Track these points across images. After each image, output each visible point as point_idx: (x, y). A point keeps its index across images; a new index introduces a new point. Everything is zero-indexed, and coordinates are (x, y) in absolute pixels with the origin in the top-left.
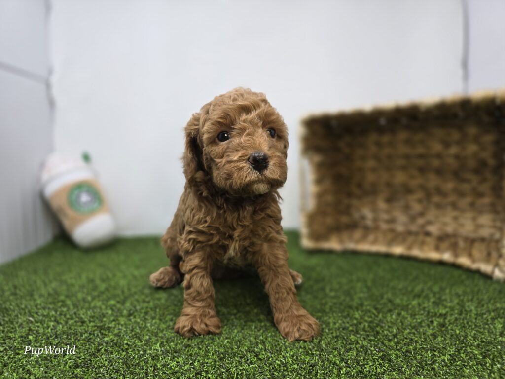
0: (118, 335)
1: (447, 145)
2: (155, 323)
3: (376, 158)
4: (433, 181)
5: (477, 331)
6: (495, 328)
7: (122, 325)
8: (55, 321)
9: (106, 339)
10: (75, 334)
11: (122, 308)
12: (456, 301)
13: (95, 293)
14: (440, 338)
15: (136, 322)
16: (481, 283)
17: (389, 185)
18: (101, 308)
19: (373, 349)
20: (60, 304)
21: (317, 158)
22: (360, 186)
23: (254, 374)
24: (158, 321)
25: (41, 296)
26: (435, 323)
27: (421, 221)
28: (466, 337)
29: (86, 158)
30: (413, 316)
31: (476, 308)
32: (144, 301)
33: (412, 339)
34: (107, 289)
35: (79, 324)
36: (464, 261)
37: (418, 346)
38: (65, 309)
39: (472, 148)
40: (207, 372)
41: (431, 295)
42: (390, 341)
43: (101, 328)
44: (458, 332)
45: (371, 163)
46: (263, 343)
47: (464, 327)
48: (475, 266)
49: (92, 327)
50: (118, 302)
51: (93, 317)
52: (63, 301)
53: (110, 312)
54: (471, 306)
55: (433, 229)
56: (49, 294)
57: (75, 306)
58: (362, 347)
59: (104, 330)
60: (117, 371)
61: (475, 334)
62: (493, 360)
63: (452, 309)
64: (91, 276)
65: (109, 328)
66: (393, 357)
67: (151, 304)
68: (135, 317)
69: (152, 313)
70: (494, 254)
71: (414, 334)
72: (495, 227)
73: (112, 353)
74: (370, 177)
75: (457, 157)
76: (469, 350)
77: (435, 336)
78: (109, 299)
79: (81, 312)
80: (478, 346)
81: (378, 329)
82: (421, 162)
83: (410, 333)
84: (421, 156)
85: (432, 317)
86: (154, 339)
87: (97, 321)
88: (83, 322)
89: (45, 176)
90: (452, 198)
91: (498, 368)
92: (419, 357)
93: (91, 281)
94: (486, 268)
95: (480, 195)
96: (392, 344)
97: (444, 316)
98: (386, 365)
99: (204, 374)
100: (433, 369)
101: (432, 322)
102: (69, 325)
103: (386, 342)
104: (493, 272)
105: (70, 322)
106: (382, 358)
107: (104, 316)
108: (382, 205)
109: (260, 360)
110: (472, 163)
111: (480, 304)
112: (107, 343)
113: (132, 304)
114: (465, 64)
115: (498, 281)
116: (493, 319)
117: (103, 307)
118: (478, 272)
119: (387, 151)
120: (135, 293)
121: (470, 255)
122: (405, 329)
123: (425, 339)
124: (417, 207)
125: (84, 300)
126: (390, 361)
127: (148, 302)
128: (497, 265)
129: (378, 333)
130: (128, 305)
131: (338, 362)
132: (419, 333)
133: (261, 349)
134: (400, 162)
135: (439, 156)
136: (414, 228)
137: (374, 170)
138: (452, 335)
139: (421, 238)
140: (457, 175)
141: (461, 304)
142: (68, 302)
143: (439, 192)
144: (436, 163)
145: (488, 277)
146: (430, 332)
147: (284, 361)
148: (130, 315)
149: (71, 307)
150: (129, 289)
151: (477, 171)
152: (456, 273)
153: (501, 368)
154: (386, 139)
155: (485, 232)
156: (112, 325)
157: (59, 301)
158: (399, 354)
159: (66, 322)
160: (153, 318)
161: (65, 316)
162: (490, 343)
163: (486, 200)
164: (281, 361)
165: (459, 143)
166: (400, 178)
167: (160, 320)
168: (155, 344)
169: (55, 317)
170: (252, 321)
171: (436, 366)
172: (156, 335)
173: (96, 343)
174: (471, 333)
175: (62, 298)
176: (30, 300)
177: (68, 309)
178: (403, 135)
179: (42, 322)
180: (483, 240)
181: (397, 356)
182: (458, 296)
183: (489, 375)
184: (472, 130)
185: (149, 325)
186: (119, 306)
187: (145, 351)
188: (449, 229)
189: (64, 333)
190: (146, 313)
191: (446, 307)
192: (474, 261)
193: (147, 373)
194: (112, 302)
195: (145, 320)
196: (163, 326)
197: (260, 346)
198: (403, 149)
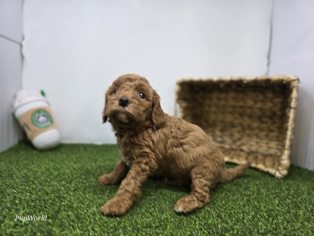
0: (70, 201)
1: (256, 102)
2: (91, 195)
3: (217, 106)
4: (247, 121)
5: (266, 204)
6: (275, 202)
7: (71, 196)
8: (30, 192)
9: (63, 203)
10: (44, 200)
11: (70, 186)
12: (256, 188)
13: (52, 177)
14: (247, 207)
15: (79, 194)
16: (269, 179)
17: (223, 122)
18: (57, 186)
19: (213, 212)
20: (31, 183)
21: (184, 104)
22: (206, 121)
23: (150, 224)
24: (92, 194)
25: (18, 177)
26: (245, 199)
27: (239, 143)
28: (260, 206)
29: (43, 93)
30: (233, 195)
31: (266, 192)
32: (82, 183)
33: (233, 207)
34: (58, 175)
35: (45, 195)
36: (261, 166)
37: (236, 211)
38: (35, 186)
39: (269, 105)
40: (124, 222)
41: (243, 184)
42: (221, 208)
43: (59, 197)
44: (256, 204)
45: (214, 109)
46: (154, 207)
47: (260, 202)
48: (266, 170)
49: (54, 196)
50: (67, 183)
51: (53, 191)
52: (32, 181)
53: (63, 188)
54: (263, 191)
55: (245, 148)
56: (23, 177)
57: (40, 184)
58: (207, 211)
59: (61, 198)
60: (73, 221)
61: (265, 206)
62: (273, 219)
63: (253, 192)
64: (47, 167)
65: (64, 198)
66: (223, 216)
67: (87, 185)
68: (79, 192)
69: (88, 189)
70: (277, 164)
71: (234, 205)
72: (278, 149)
73: (68, 211)
74: (213, 117)
75: (260, 109)
76: (261, 213)
77: (244, 206)
78: (61, 181)
79: (45, 188)
80: (266, 212)
81: (215, 202)
82: (241, 110)
83: (231, 204)
84: (241, 107)
85: (243, 196)
86: (91, 204)
87: (56, 193)
88: (47, 194)
89: (17, 104)
90: (256, 132)
91: (275, 223)
92: (236, 216)
93: (48, 170)
94: (272, 171)
95: (272, 131)
96: (223, 209)
97: (249, 196)
98: (220, 220)
99: (123, 223)
100: (244, 222)
101: (243, 199)
102: (39, 195)
103: (219, 209)
104: (275, 173)
105: (40, 193)
106: (217, 217)
107: (59, 190)
108: (218, 133)
109: (153, 216)
110: (268, 113)
111: (268, 190)
112: (64, 206)
113: (75, 184)
114: (269, 57)
115: (278, 179)
116: (274, 198)
117: (58, 185)
118: (268, 173)
119: (223, 103)
120: (76, 178)
121: (264, 164)
122: (229, 202)
123: (239, 207)
124: (237, 135)
125: (46, 181)
126: (221, 218)
127: (85, 183)
128: (278, 170)
129: (215, 203)
130: (73, 184)
131: (195, 218)
132: (236, 204)
133: (153, 211)
134: (230, 109)
135: (251, 108)
136: (234, 147)
137: (215, 113)
138: (253, 206)
139: (238, 152)
140: (260, 119)
141: (258, 190)
142: (36, 182)
143: (250, 128)
144: (249, 111)
145: (272, 176)
146: (242, 203)
147: (166, 217)
148: (75, 190)
149: (38, 185)
150: (72, 176)
151: (270, 118)
152: (256, 173)
153: (277, 223)
154: (223, 96)
155: (273, 151)
156: (66, 195)
157: (30, 181)
158: (226, 214)
159: (37, 194)
160: (89, 192)
161: (35, 189)
162: (272, 210)
163: (275, 134)
164: (164, 217)
165: (262, 101)
166: (229, 118)
167: (94, 194)
168: (93, 207)
169: (30, 190)
170: (147, 195)
171: (245, 221)
172: (92, 201)
173: (58, 206)
174: (262, 205)
175: (32, 179)
176: (11, 180)
177: (37, 186)
178: (232, 95)
179: (22, 193)
180: (271, 155)
181: (225, 215)
182: (257, 185)
183: (271, 226)
184: (270, 95)
185: (88, 196)
186: (67, 185)
187: (87, 211)
188: (254, 149)
189: (37, 199)
190: (85, 190)
191: (250, 191)
192: (266, 167)
193: (90, 223)
194: (63, 183)
195: (85, 194)
196: (95, 197)
197: (153, 209)
198: (231, 102)
